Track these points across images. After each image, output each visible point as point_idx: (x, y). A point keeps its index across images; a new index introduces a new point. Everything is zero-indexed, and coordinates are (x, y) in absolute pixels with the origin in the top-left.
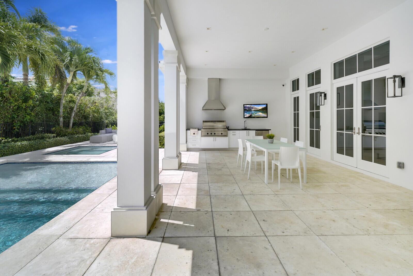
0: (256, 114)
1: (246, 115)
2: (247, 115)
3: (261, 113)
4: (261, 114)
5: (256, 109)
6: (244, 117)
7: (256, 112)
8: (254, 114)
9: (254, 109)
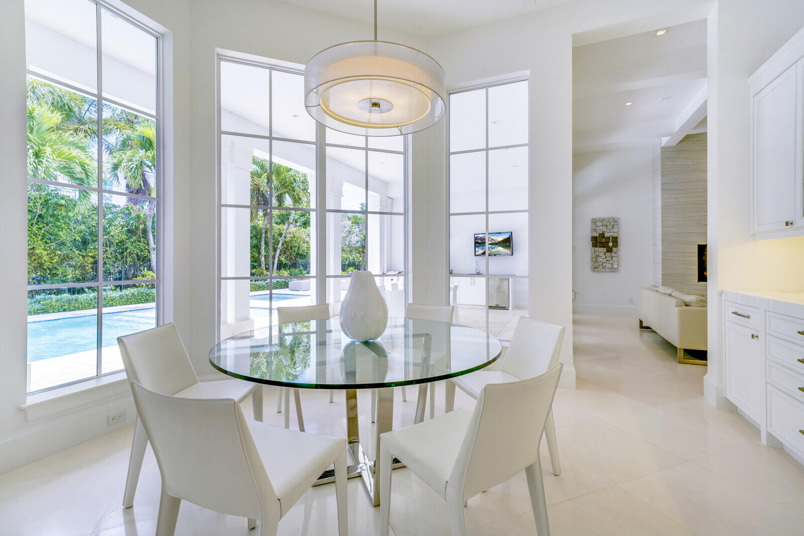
0: (493, 250)
1: (478, 251)
2: (480, 251)
3: (502, 248)
4: (500, 249)
5: (493, 242)
6: (475, 255)
7: (493, 246)
8: (491, 249)
9: (491, 241)
